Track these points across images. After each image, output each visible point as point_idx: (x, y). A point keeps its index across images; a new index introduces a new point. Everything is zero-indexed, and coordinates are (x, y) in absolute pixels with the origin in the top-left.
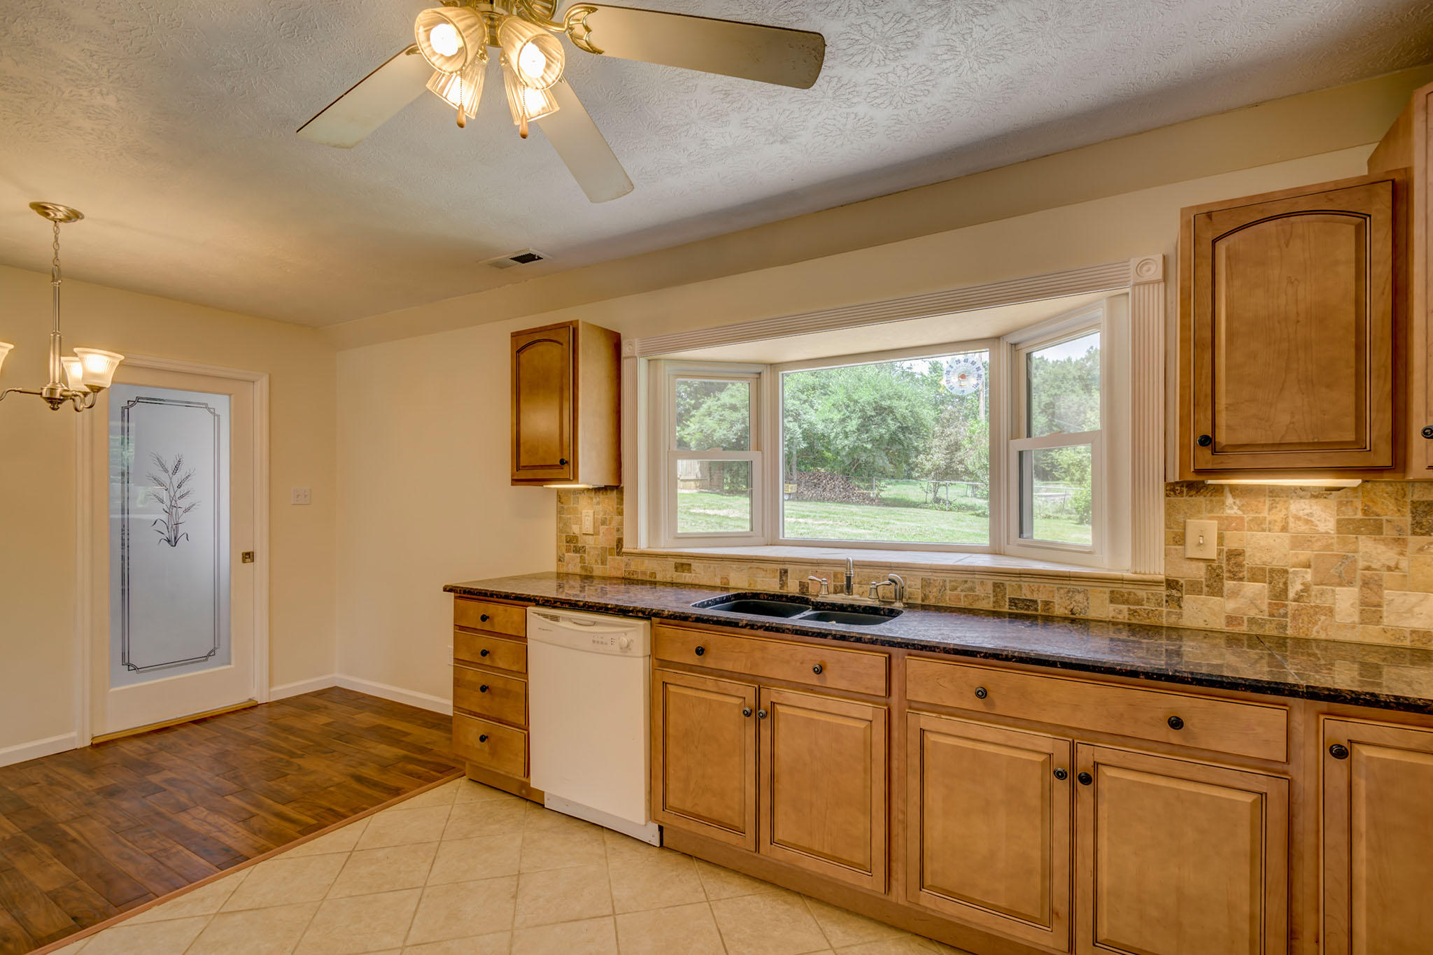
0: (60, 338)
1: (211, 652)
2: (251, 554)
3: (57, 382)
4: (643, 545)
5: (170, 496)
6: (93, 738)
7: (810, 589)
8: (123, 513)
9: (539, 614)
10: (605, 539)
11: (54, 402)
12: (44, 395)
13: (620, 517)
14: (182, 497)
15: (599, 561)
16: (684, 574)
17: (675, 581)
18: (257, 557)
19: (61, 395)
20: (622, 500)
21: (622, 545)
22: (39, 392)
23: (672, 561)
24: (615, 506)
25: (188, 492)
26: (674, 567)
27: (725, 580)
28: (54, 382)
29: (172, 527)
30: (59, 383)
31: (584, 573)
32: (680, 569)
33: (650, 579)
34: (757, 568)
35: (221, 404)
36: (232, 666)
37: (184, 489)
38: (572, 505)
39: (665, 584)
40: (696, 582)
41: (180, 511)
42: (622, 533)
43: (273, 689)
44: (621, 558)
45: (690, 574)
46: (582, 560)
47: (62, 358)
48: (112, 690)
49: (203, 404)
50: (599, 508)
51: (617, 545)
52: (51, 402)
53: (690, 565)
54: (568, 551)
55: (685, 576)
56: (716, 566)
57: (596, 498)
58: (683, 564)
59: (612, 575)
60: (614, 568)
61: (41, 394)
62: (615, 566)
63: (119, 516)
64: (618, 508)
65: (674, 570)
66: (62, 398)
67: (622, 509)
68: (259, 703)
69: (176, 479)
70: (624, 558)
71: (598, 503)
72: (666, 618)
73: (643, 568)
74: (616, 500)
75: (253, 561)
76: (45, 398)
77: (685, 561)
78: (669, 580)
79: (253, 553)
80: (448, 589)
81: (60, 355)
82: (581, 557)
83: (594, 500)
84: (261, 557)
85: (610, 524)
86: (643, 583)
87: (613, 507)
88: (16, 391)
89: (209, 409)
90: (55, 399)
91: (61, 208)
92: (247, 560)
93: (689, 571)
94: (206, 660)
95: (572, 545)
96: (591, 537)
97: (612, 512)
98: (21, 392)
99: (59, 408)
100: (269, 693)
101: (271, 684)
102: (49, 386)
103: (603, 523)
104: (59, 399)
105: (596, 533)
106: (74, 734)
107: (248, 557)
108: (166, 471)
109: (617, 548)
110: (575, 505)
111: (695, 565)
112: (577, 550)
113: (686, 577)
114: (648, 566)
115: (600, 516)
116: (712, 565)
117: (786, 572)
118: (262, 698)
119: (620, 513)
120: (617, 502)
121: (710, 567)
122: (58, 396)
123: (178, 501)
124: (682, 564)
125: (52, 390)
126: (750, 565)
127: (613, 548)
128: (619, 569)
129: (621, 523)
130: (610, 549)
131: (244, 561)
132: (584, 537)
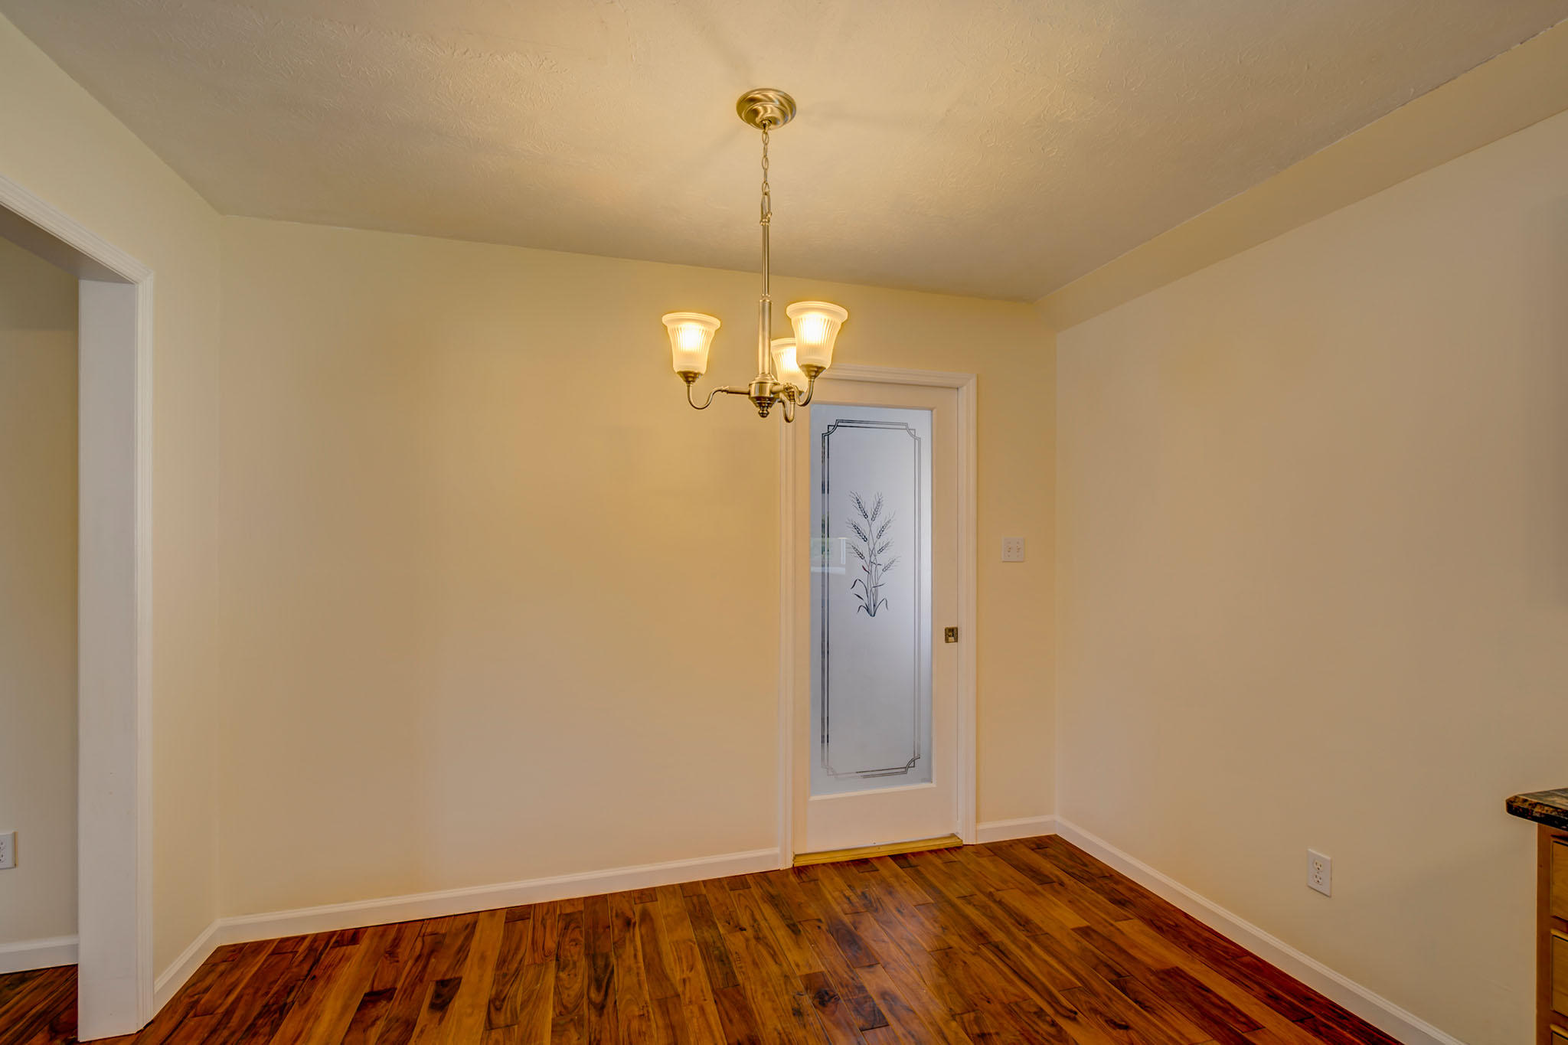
0: (770, 303)
1: (910, 763)
2: (955, 631)
3: (767, 372)
5: (870, 549)
6: (796, 856)
8: (823, 566)
11: (763, 403)
12: (753, 394)
14: (881, 550)
18: (962, 634)
19: (771, 392)
22: (747, 391)
25: (888, 544)
28: (763, 373)
29: (871, 590)
30: (769, 373)
35: (921, 422)
36: (933, 785)
37: (884, 539)
41: (880, 568)
43: (981, 827)
47: (773, 343)
48: (814, 798)
49: (903, 424)
52: (760, 405)
61: (749, 393)
63: (819, 569)
66: (772, 396)
68: (965, 843)
69: (876, 525)
75: (957, 641)
76: (752, 399)
79: (957, 629)
80: (1517, 808)
81: (770, 338)
84: (966, 635)
88: (723, 391)
89: (908, 430)
90: (765, 398)
91: (771, 95)
92: (950, 638)
94: (905, 772)
98: (728, 392)
99: (768, 413)
100: (976, 831)
101: (978, 820)
102: (758, 379)
104: (770, 399)
106: (777, 850)
107: (951, 634)
108: (866, 516)
118: (968, 839)
122: (767, 394)
123: (878, 556)
125: (762, 385)
131: (947, 641)
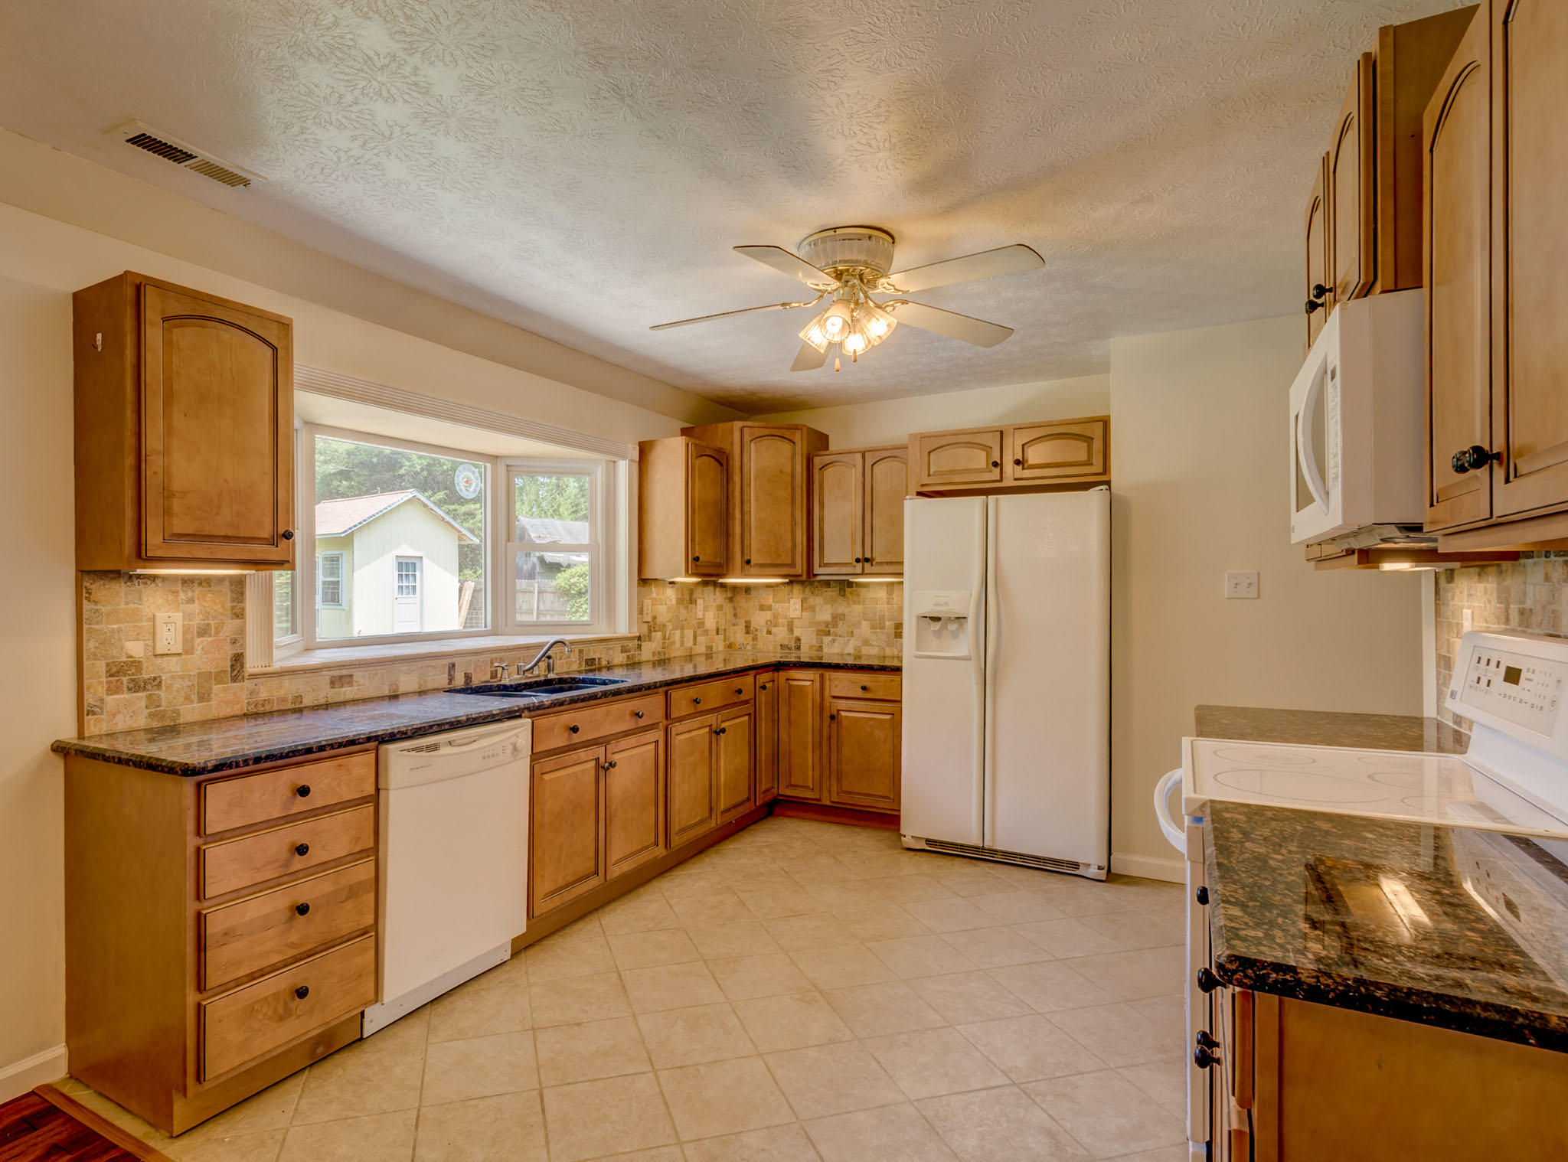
4: (282, 659)
7: (473, 679)
9: (409, 750)
10: (208, 657)
13: (239, 621)
15: (195, 697)
16: (344, 689)
17: (330, 701)
20: (242, 594)
21: (242, 665)
23: (327, 675)
24: (228, 605)
26: (329, 681)
27: (394, 686)
31: (155, 724)
32: (337, 684)
33: (293, 706)
34: (428, 666)
38: (123, 606)
39: (315, 708)
40: (360, 696)
42: (243, 646)
44: (242, 684)
45: (351, 688)
46: (152, 701)
50: (196, 607)
51: (232, 666)
53: (351, 676)
54: (111, 691)
55: (345, 691)
56: (383, 671)
57: (185, 592)
58: (341, 675)
59: (221, 715)
60: (226, 703)
62: (228, 698)
64: (233, 608)
65: (329, 686)
67: (243, 609)
70: (248, 684)
71: (191, 600)
72: (548, 708)
73: (282, 693)
74: (229, 595)
77: (344, 672)
78: (322, 701)
82: (149, 697)
83: (182, 595)
85: (217, 633)
86: (282, 712)
87: (223, 607)
93: (350, 684)
95: (125, 679)
96: (175, 659)
97: (222, 614)
103: (203, 632)
105: (188, 650)
109: (233, 670)
110: (131, 606)
111: (358, 675)
112: (136, 687)
113: (347, 692)
114: (288, 688)
115: (197, 621)
116: (379, 671)
117: (454, 665)
119: (239, 614)
120: (232, 598)
121: (376, 674)
124: (341, 677)
126: (420, 664)
127: (225, 671)
128: (238, 703)
129: (242, 631)
130: (218, 674)
132: (159, 661)
